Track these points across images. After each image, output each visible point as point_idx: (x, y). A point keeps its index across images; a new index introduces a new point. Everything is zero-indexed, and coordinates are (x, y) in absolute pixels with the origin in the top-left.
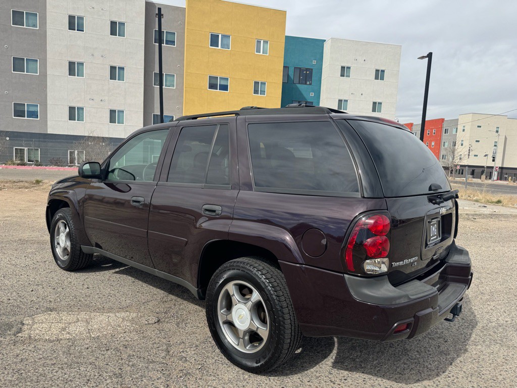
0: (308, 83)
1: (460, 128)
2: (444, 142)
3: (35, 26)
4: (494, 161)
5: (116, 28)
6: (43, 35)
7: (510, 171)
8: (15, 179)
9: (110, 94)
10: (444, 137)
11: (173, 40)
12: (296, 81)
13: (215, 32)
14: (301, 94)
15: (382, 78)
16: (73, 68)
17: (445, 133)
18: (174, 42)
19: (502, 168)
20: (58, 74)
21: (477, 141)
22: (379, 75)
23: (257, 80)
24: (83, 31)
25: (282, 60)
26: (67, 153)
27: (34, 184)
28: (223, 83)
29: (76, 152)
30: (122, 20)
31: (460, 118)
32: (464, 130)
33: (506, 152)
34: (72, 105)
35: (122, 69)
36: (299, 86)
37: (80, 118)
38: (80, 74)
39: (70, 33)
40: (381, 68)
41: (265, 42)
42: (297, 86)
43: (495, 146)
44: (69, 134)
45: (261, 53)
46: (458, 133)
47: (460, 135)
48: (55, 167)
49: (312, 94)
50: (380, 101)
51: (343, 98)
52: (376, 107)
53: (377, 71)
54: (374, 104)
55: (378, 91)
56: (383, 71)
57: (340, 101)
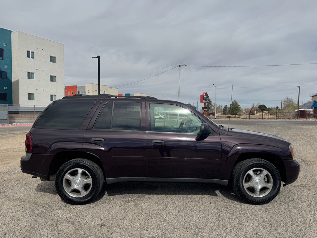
0: (1, 58)
22: (53, 59)
40: (53, 56)
49: (5, 66)
50: (55, 75)
51: (31, 71)
52: (52, 79)
53: (51, 57)
54: (51, 76)
55: (53, 70)
56: (55, 58)
57: (29, 73)
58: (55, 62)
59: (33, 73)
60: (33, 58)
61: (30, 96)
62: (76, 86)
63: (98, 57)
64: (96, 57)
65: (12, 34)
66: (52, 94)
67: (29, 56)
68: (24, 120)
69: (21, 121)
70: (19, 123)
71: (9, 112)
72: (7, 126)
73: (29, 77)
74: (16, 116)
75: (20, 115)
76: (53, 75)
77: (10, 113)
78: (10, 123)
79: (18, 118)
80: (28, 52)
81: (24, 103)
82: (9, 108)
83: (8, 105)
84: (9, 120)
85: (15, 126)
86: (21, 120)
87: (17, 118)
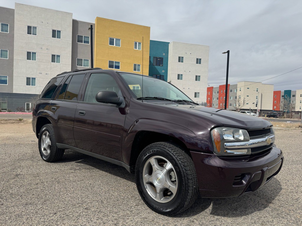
0: (161, 65)
1: (238, 89)
2: (230, 97)
3: (7, 31)
4: (256, 106)
5: (56, 34)
6: (12, 36)
7: (265, 112)
8: (6, 118)
9: (52, 70)
10: (231, 94)
11: (88, 41)
12: (155, 64)
13: (112, 37)
14: (157, 71)
15: (200, 63)
16: (30, 56)
17: (231, 92)
18: (89, 42)
19: (261, 110)
20: (20, 59)
21: (247, 96)
22: (199, 61)
23: (135, 63)
24: (36, 35)
25: (149, 53)
26: (25, 104)
27: (19, 121)
28: (117, 65)
29: (30, 104)
30: (59, 30)
31: (238, 84)
32: (240, 90)
33: (262, 102)
34: (29, 76)
35: (58, 56)
36: (156, 67)
37: (34, 84)
38: (34, 59)
39: (28, 36)
40: (199, 58)
41: (139, 43)
42: (155, 67)
43: (257, 98)
44: (26, 93)
45: (137, 49)
46: (237, 92)
47: (239, 93)
48: (20, 112)
49: (163, 71)
50: (199, 75)
51: (180, 73)
52: (197, 78)
53: (197, 59)
54: (196, 76)
55: (198, 69)
57: (179, 75)
59: (182, 75)
60: (183, 62)
63: (228, 52)
64: (226, 53)
65: (169, 45)
66: (196, 92)
67: (179, 61)
73: (178, 78)
80: (179, 58)
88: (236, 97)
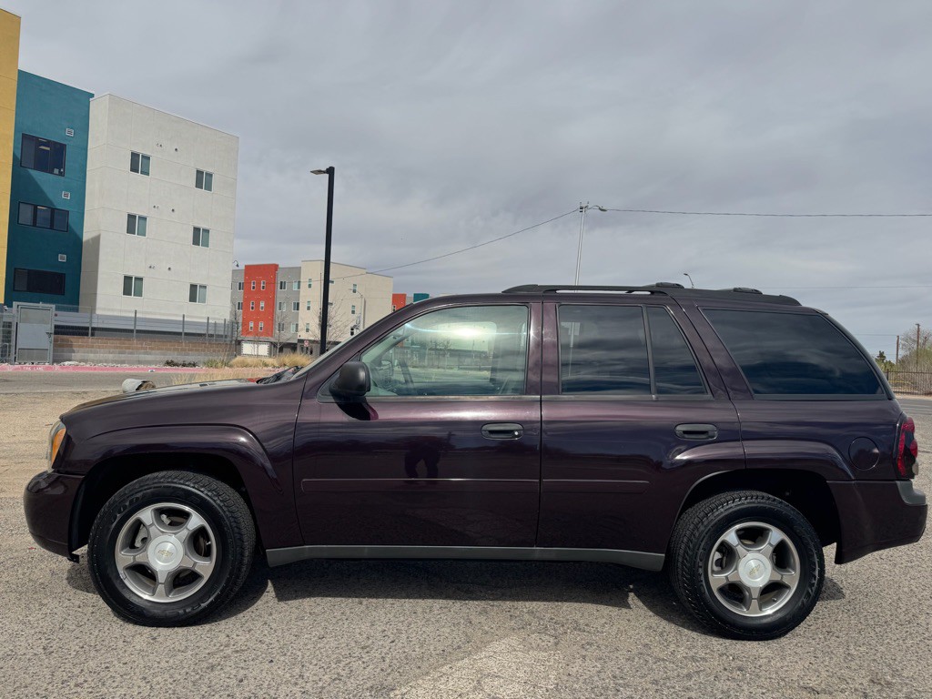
0: (56, 171)
1: (304, 282)
2: (280, 303)
10: (280, 295)
12: (28, 162)
14: (39, 191)
17: (281, 288)
22: (203, 180)
25: (12, 115)
31: (303, 266)
32: (309, 286)
36: (35, 173)
40: (206, 169)
43: (353, 311)
46: (301, 290)
49: (66, 195)
50: (206, 227)
51: (138, 212)
52: (199, 236)
53: (199, 173)
54: (197, 230)
55: (201, 208)
56: (210, 175)
57: (131, 218)
58: (209, 188)
59: (145, 219)
60: (148, 174)
61: (131, 286)
62: (276, 267)
63: (330, 171)
65: (93, 104)
66: (194, 282)
67: (134, 169)
68: (101, 356)
69: (92, 356)
70: (86, 361)
71: (56, 327)
72: (47, 369)
73: (131, 230)
74: (76, 341)
75: (90, 339)
76: (202, 226)
77: (60, 330)
78: (57, 360)
79: (83, 346)
80: (135, 156)
81: (109, 302)
82: (56, 315)
83: (54, 306)
84: (54, 351)
85: (71, 371)
86: (91, 352)
87: (80, 346)
88: (298, 304)
